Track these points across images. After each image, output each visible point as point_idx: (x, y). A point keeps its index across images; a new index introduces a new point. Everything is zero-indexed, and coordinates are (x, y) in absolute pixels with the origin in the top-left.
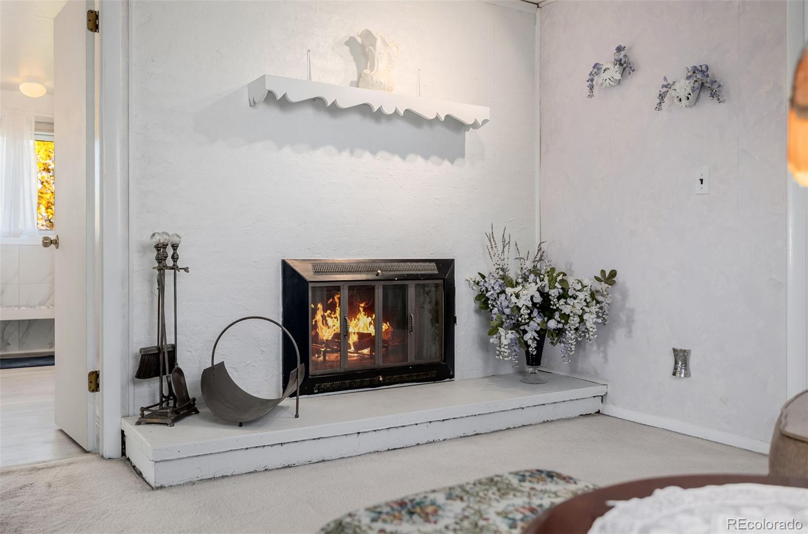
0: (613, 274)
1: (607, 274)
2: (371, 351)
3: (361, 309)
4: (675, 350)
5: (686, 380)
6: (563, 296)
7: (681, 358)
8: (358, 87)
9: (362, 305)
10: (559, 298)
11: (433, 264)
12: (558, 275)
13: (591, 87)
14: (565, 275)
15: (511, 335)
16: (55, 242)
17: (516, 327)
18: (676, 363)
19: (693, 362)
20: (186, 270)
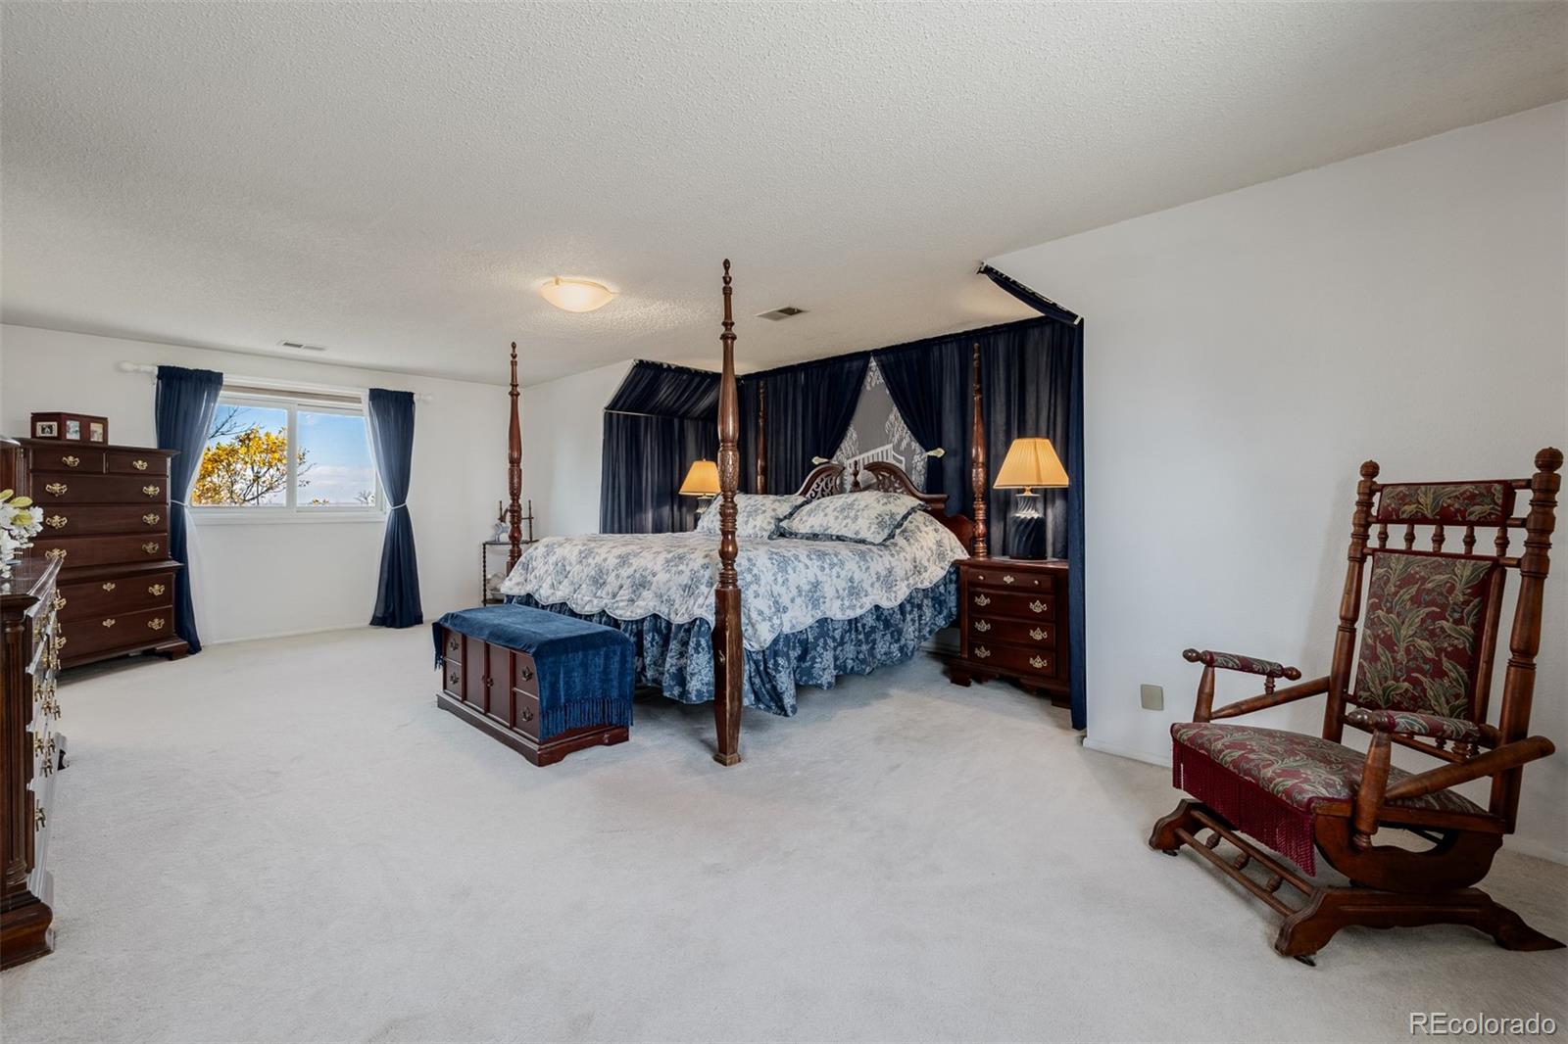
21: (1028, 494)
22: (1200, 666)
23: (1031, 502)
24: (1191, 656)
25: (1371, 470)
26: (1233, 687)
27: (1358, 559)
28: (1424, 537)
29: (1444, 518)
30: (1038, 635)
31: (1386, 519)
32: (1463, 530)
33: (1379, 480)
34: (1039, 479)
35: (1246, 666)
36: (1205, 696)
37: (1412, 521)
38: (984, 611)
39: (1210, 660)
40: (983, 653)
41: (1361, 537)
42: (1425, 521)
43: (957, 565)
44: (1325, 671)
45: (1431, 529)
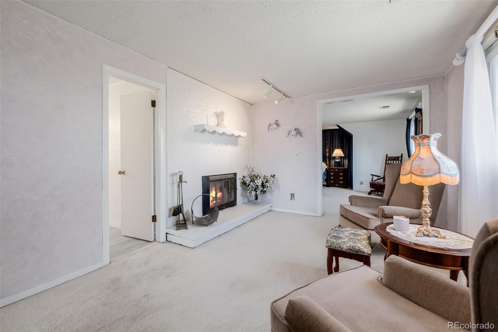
0: (274, 175)
1: (272, 176)
2: (216, 201)
3: (213, 190)
4: (291, 194)
5: (294, 200)
6: (267, 182)
7: (292, 196)
8: (218, 126)
9: (214, 188)
10: (266, 182)
11: (233, 175)
12: (266, 177)
13: (269, 129)
14: (267, 177)
15: (255, 192)
16: (124, 173)
17: (255, 190)
18: (291, 197)
19: (295, 196)
20: (186, 182)
21: (337, 157)
22: (372, 176)
23: (338, 159)
24: (371, 175)
25: (387, 155)
26: (375, 178)
27: (386, 164)
28: (392, 162)
29: (394, 160)
30: (341, 178)
31: (389, 160)
32: (395, 161)
33: (388, 156)
34: (341, 155)
35: (376, 176)
36: (372, 179)
37: (391, 160)
38: (332, 176)
39: (373, 175)
40: (332, 182)
41: (386, 162)
42: (392, 160)
43: (326, 169)
44: (383, 176)
45: (393, 161)
